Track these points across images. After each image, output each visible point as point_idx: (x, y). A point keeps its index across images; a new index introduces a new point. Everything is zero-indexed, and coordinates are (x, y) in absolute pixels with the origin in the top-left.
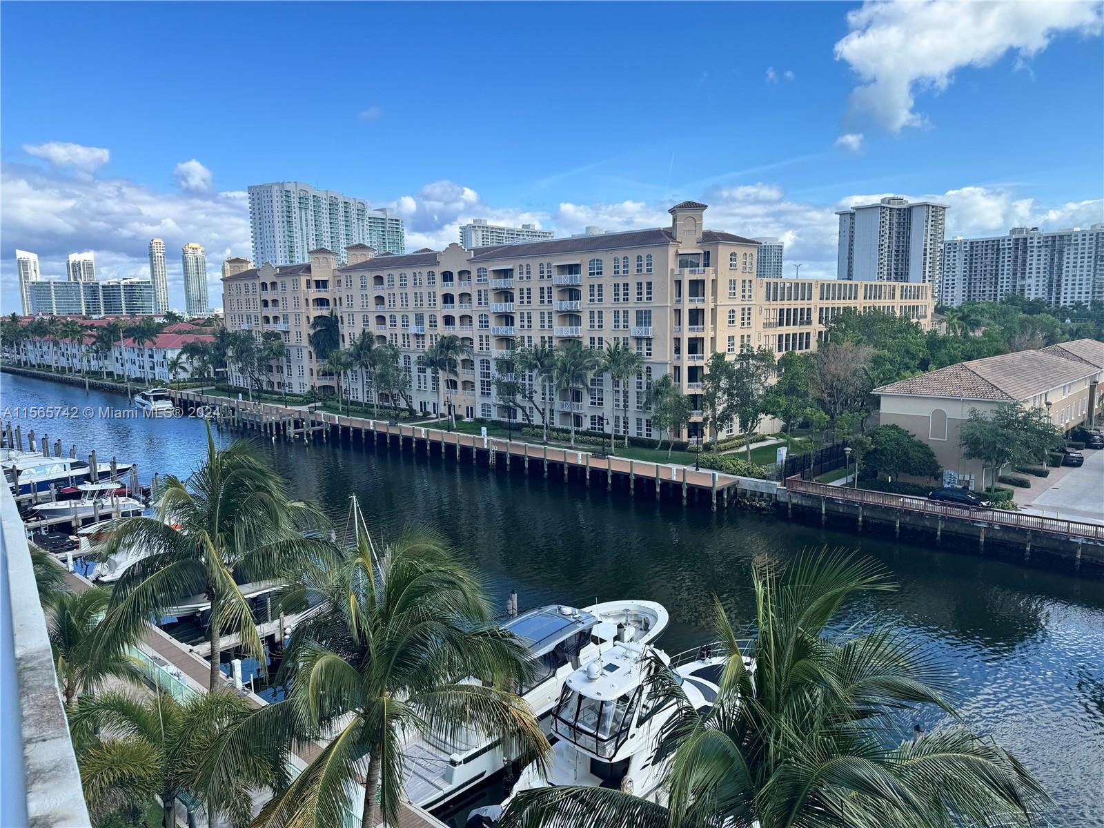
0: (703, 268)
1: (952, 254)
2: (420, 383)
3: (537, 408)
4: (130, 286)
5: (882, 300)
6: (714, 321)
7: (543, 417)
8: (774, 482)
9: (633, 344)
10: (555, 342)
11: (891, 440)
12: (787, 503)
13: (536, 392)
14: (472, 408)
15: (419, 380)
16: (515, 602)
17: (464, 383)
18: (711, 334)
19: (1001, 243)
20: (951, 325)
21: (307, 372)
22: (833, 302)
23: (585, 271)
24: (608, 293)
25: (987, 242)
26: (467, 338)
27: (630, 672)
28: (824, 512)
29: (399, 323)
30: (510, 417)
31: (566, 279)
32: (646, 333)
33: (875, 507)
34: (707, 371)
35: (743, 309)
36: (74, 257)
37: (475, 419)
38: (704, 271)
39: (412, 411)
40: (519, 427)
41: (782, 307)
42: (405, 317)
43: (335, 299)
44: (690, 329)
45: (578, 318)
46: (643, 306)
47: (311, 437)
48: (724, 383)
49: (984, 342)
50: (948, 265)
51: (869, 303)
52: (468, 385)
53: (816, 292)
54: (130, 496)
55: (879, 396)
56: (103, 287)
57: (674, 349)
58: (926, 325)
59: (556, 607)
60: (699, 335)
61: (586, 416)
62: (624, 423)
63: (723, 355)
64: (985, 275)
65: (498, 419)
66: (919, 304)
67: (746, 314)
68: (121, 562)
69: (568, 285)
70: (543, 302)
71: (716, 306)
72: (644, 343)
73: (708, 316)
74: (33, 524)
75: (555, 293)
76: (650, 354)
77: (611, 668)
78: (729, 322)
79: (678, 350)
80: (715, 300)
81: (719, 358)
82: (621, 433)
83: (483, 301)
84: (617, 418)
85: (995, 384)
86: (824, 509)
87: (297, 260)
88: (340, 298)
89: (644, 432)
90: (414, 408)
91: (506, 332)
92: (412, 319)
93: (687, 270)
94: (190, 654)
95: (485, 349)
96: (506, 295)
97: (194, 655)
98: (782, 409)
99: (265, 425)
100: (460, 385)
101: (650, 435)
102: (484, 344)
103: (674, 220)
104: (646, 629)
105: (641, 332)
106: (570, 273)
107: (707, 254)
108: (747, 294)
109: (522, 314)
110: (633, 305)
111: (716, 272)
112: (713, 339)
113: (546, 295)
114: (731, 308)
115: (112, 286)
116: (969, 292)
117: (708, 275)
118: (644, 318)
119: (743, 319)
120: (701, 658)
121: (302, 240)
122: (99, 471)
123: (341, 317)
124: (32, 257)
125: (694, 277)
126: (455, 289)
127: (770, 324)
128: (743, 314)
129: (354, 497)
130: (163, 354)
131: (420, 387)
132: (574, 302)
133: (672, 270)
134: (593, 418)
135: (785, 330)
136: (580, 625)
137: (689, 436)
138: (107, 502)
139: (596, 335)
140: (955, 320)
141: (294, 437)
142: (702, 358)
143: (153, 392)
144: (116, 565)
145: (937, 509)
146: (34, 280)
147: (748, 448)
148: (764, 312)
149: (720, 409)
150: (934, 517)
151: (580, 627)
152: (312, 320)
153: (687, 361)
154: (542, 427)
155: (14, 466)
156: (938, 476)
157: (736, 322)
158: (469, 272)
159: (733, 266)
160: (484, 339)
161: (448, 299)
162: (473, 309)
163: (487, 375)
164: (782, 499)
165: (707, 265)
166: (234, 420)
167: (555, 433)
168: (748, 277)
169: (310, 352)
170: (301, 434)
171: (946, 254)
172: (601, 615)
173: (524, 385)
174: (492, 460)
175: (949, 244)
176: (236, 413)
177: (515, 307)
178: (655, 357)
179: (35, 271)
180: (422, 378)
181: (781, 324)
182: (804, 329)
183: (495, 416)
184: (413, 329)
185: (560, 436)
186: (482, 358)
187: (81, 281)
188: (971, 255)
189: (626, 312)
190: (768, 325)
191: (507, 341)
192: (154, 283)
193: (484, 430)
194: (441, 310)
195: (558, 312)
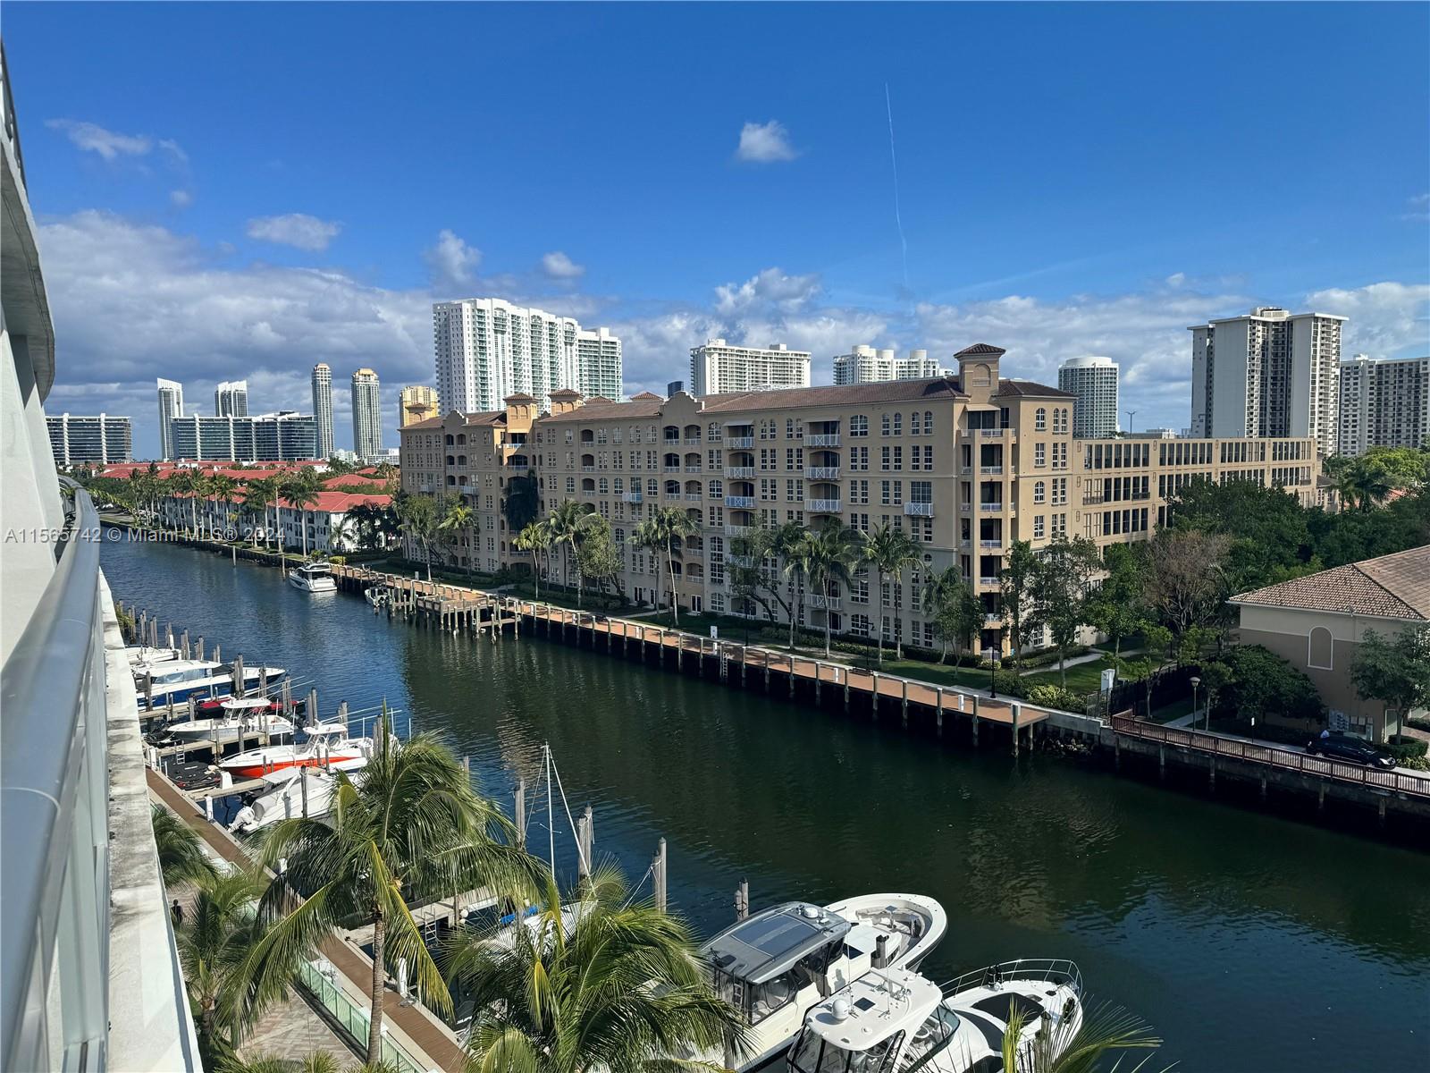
0: (1000, 430)
1: (1352, 381)
2: (634, 564)
3: (782, 603)
4: (288, 423)
5: (1247, 463)
6: (1015, 497)
7: (790, 614)
8: (1097, 720)
9: (906, 525)
10: (806, 522)
11: (1255, 669)
12: (1114, 748)
13: (780, 583)
14: (699, 599)
15: (634, 560)
16: (746, 894)
17: (690, 566)
18: (1012, 514)
19: (1422, 366)
20: (1345, 495)
21: (497, 546)
22: (1179, 467)
23: (845, 428)
24: (875, 458)
25: (1401, 364)
26: (694, 509)
27: (887, 1012)
28: (1163, 763)
29: (611, 489)
30: (747, 613)
31: (821, 440)
32: (925, 509)
33: (1232, 760)
34: (1005, 565)
35: (1055, 481)
36: (223, 387)
37: (703, 612)
38: (1002, 433)
39: (623, 599)
40: (758, 625)
41: (1108, 476)
42: (618, 482)
43: (534, 456)
44: (983, 508)
45: (835, 488)
46: (922, 476)
47: (501, 632)
48: (1029, 581)
49: (1391, 520)
50: (1347, 395)
51: (1230, 467)
52: (695, 569)
53: (1154, 456)
54: (281, 714)
55: (1238, 607)
56: (257, 424)
57: (961, 533)
58: (1309, 495)
59: (796, 905)
60: (996, 515)
61: (846, 615)
62: (896, 626)
63: (1027, 544)
64: (1400, 410)
65: (732, 614)
66: (1300, 466)
67: (1059, 487)
68: (268, 808)
69: (823, 447)
70: (791, 467)
71: (1017, 478)
72: (922, 524)
73: (1007, 492)
74: (167, 751)
75: (806, 456)
76: (930, 539)
77: (864, 1004)
78: (1036, 498)
79: (967, 534)
80: (1016, 470)
81: (1020, 548)
82: (892, 639)
83: (715, 464)
84: (887, 619)
85: (1399, 595)
86: (1163, 759)
87: (490, 406)
88: (540, 456)
89: (922, 640)
90: (627, 595)
91: (744, 503)
92: (627, 484)
93: (978, 432)
94: (345, 943)
95: (716, 524)
96: (744, 458)
97: (350, 945)
98: (1109, 620)
99: (446, 615)
100: (684, 569)
101: (930, 644)
102: (716, 518)
103: (962, 368)
104: (916, 937)
105: (919, 509)
106: (826, 432)
107: (1005, 412)
108: (1060, 461)
109: (764, 482)
110: (907, 476)
111: (1017, 434)
112: (1015, 522)
113: (795, 458)
114: (1039, 480)
115: (268, 423)
116: (1378, 432)
117: (1008, 439)
118: (922, 492)
119: (1055, 493)
120: (988, 982)
121: (498, 370)
122: (245, 678)
123: (541, 479)
124: (175, 387)
125: (987, 441)
126: (681, 447)
127: (1092, 498)
128: (1055, 487)
129: (547, 747)
130: (325, 518)
131: (634, 569)
132: (831, 469)
133: (959, 432)
134: (855, 618)
135: (1113, 506)
136: (827, 934)
137: (984, 647)
138: (254, 722)
139: (859, 512)
140: (1351, 487)
141: (480, 631)
142: (1000, 545)
143: (312, 568)
144: (263, 812)
145: (1318, 766)
146: (177, 417)
147: (1061, 665)
148: (1084, 484)
149: (1024, 616)
150: (1314, 777)
151: (829, 937)
152: (505, 482)
153: (979, 549)
154: (787, 627)
155: (148, 673)
156: (1323, 719)
157: (1045, 498)
158: (698, 428)
159: (1041, 426)
160: (716, 511)
161: (671, 460)
162: (703, 473)
163: (720, 557)
164: (1107, 742)
165: (1005, 425)
166: (408, 607)
167: (805, 636)
168: (1060, 439)
169: (503, 521)
170: (489, 628)
171: (1344, 381)
172: (857, 914)
173: (765, 572)
174: (724, 670)
175: (1347, 368)
176: (411, 599)
177: (754, 473)
178: (936, 543)
179: (178, 403)
180: (638, 558)
181: (1107, 498)
182: (1140, 504)
183: (728, 612)
184: (628, 496)
185: (809, 639)
186: (713, 536)
187: (231, 417)
188: (1380, 383)
189: (898, 484)
190: (1089, 501)
191: (744, 516)
192: (316, 419)
193: (714, 630)
194: (664, 474)
195: (809, 480)
